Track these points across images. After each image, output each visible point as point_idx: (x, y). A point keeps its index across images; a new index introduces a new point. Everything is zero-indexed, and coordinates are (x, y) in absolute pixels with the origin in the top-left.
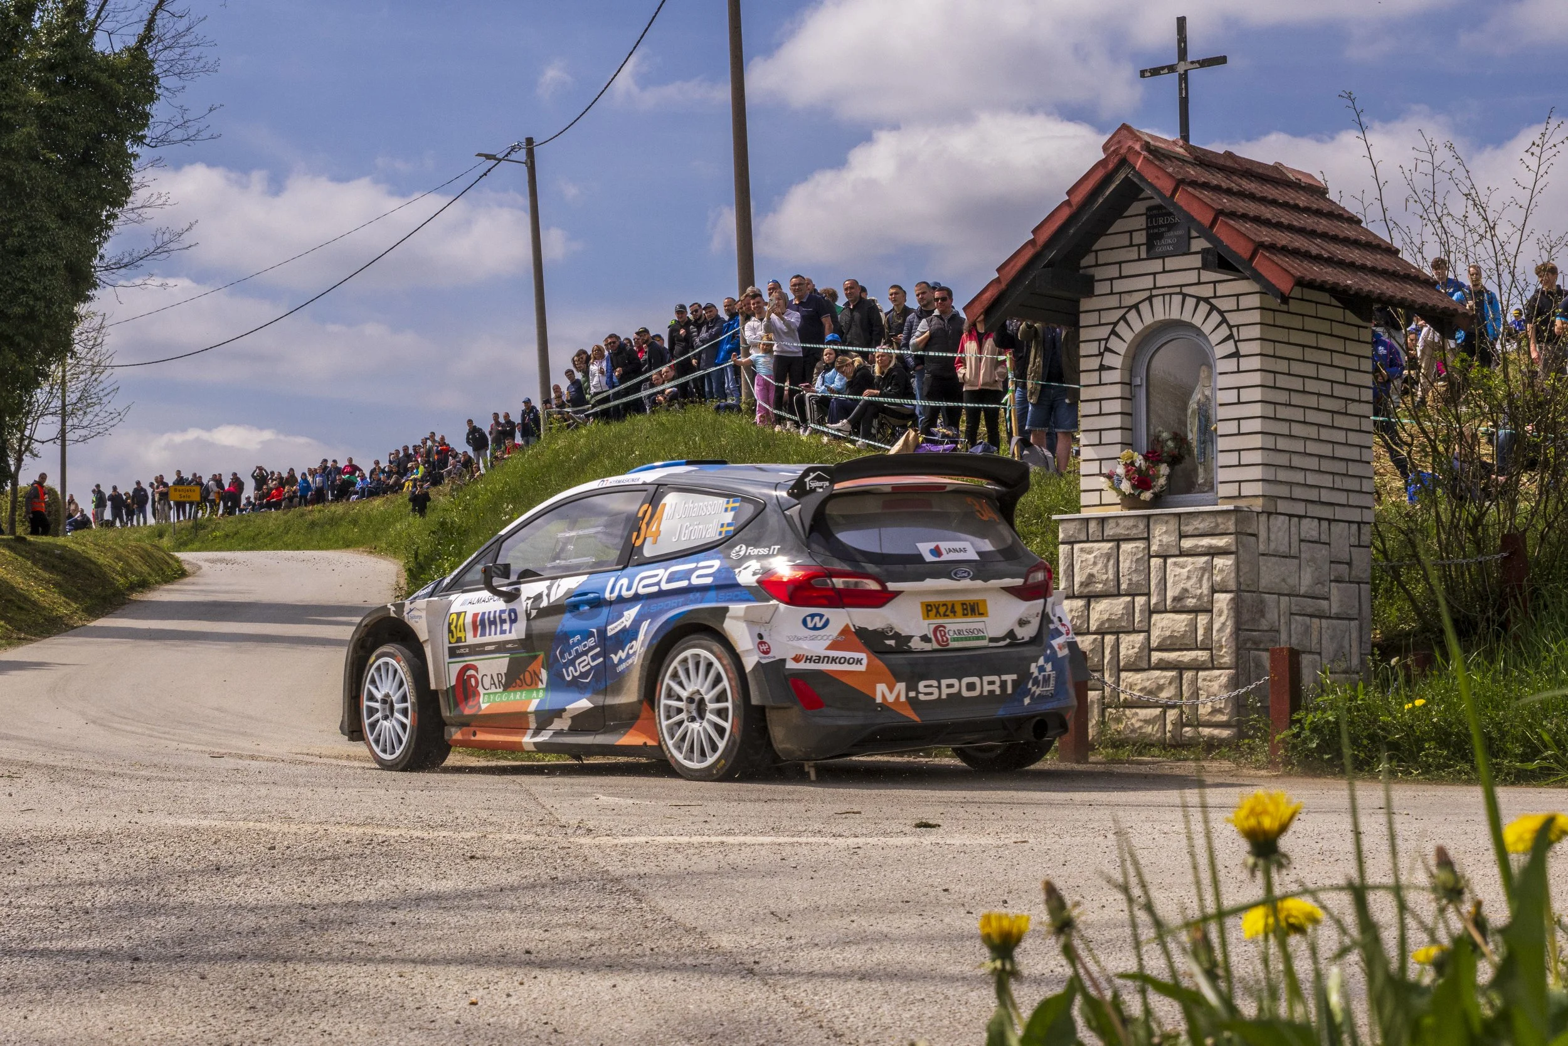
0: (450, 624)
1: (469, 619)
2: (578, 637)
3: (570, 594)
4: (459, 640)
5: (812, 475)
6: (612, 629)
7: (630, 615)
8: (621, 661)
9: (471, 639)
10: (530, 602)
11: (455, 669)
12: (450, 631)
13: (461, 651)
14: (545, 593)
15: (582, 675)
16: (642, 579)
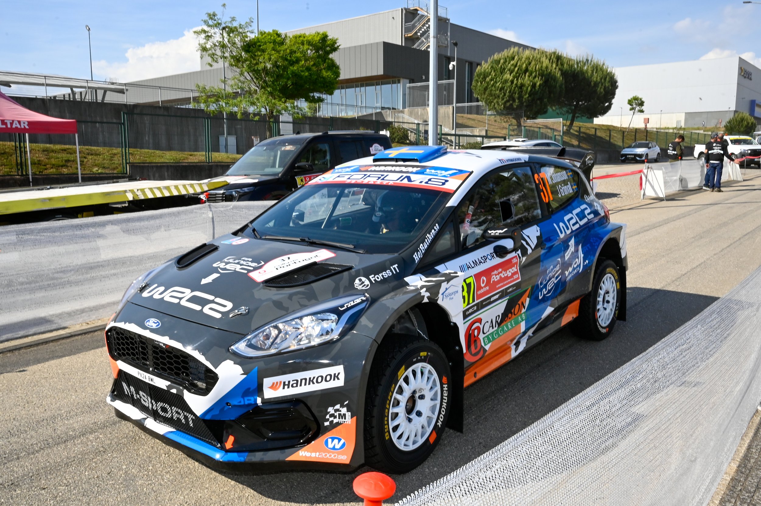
3: (538, 239)
5: (588, 157)
6: (567, 256)
7: (572, 244)
8: (570, 273)
10: (520, 252)
13: (471, 311)
14: (524, 243)
15: (549, 291)
16: (569, 220)
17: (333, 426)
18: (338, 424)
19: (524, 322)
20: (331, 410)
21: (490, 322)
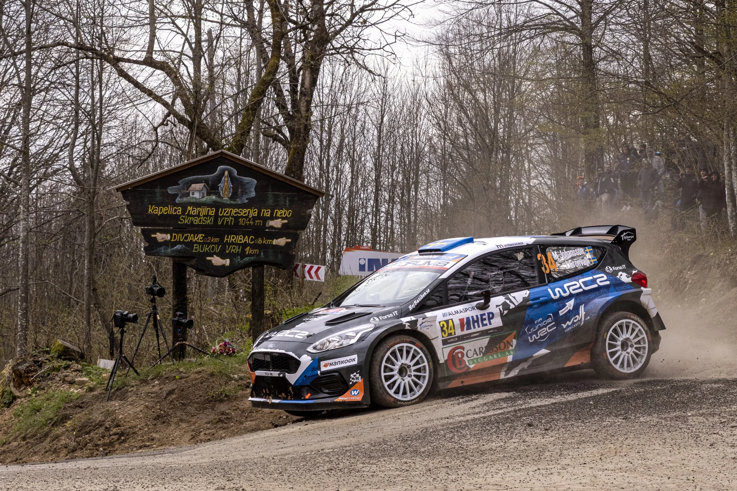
0: (442, 328)
1: (457, 322)
2: (541, 319)
3: (525, 300)
4: (450, 334)
5: (625, 234)
6: (562, 313)
7: (570, 304)
8: (568, 326)
9: (459, 332)
10: (501, 307)
11: (447, 350)
12: (443, 331)
13: (452, 340)
14: (508, 302)
15: (541, 338)
16: (568, 287)
17: (354, 384)
18: (356, 383)
19: (512, 356)
20: (352, 376)
21: (473, 350)
